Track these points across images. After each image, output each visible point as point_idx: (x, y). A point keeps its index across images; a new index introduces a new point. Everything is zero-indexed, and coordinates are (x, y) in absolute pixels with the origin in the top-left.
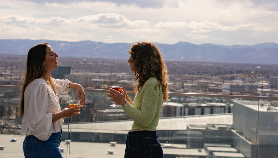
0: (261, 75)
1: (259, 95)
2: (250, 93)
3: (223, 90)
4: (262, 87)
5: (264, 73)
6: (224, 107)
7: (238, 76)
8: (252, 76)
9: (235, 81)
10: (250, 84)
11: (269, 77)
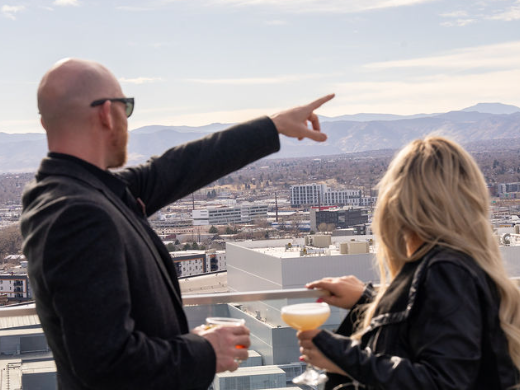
0: (270, 183)
1: (270, 224)
2: (252, 222)
3: (196, 223)
4: (276, 209)
5: (277, 179)
6: (203, 256)
7: (223, 190)
8: (253, 187)
9: (217, 201)
10: (251, 204)
11: (287, 186)
